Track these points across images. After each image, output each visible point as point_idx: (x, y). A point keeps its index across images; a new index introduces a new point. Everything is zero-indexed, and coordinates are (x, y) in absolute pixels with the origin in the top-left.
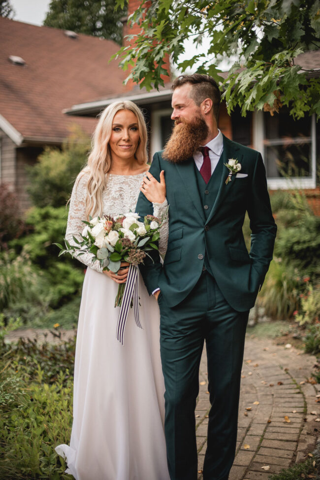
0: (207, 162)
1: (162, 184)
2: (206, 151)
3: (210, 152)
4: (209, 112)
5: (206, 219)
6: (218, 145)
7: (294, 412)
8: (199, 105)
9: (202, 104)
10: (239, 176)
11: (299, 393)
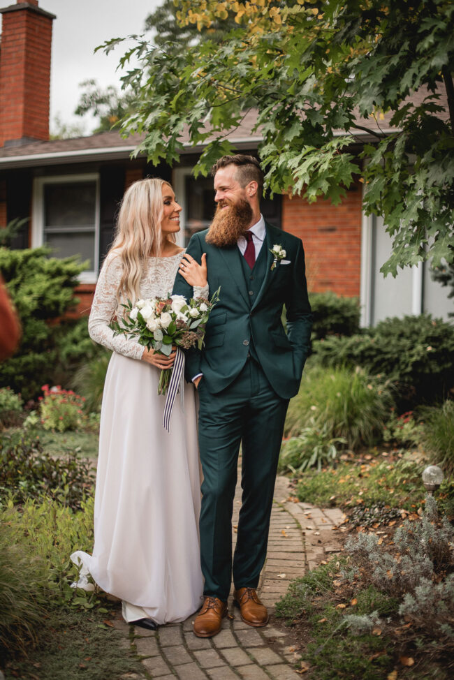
0: (251, 247)
1: (203, 267)
2: (249, 236)
3: (253, 237)
4: (254, 195)
5: (251, 306)
6: (261, 229)
8: (244, 187)
9: (247, 187)
10: (284, 262)
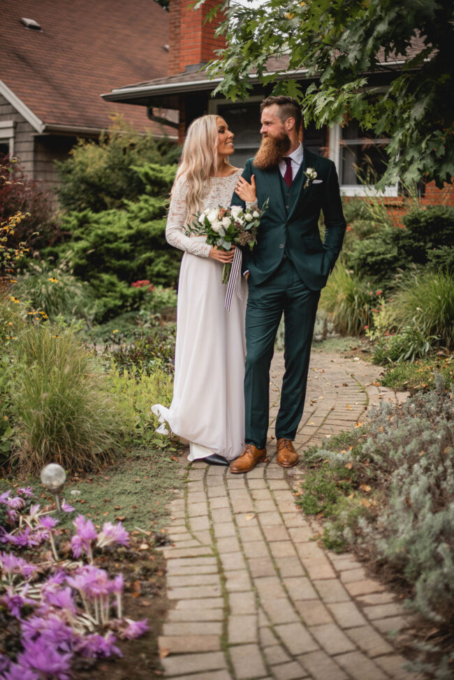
0: (289, 170)
1: (253, 186)
2: (289, 161)
3: (292, 161)
4: (292, 129)
5: (287, 216)
6: (299, 155)
7: (357, 403)
8: (283, 122)
9: (286, 122)
10: (316, 182)
11: (363, 392)
